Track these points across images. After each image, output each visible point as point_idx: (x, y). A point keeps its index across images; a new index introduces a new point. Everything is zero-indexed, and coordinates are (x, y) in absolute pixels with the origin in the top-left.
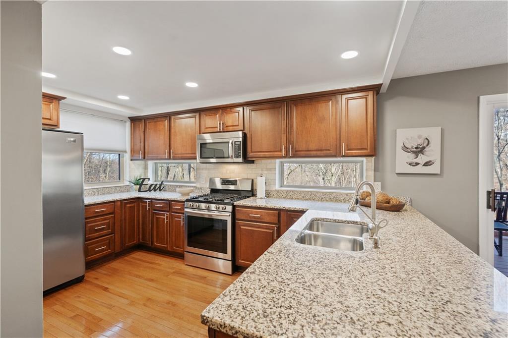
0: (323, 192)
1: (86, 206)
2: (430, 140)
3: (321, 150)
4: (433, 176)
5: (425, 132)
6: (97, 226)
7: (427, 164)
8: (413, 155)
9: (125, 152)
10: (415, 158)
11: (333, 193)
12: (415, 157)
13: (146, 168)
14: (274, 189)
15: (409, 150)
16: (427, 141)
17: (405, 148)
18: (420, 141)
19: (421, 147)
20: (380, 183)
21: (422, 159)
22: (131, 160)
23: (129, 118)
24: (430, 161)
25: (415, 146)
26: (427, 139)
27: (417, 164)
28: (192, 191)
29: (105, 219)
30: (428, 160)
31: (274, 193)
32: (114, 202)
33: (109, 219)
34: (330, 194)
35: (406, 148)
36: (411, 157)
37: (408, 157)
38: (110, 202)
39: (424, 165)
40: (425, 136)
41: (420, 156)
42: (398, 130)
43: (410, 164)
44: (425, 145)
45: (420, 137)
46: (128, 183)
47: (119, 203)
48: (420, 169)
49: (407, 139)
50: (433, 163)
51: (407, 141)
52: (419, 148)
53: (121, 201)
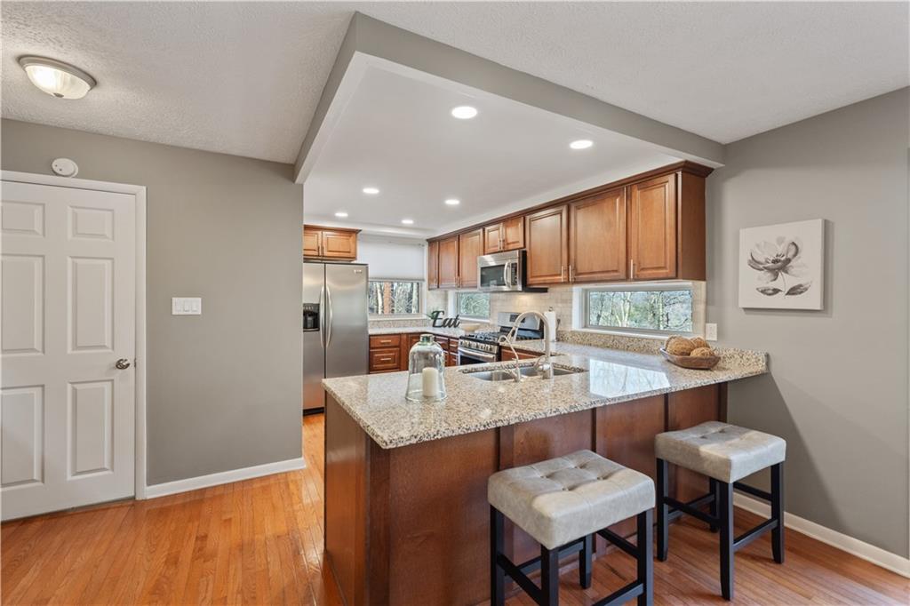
0: (629, 337)
1: (370, 336)
2: (799, 246)
3: (608, 272)
4: (809, 314)
5: (790, 231)
6: (383, 357)
7: (793, 291)
8: (769, 275)
9: (423, 280)
10: (772, 281)
11: (643, 339)
12: (773, 278)
13: (446, 299)
14: (569, 330)
15: (761, 266)
16: (793, 248)
17: (754, 263)
18: (781, 249)
19: (783, 259)
20: (715, 325)
21: (785, 282)
22: (429, 289)
23: (427, 240)
24: (801, 286)
25: (772, 259)
26: (794, 244)
27: (776, 291)
28: (478, 328)
29: (391, 352)
30: (795, 284)
31: (569, 335)
32: (400, 334)
33: (395, 352)
34: (640, 340)
35: (756, 261)
36: (765, 280)
37: (759, 279)
38: (395, 334)
39: (788, 293)
40: (789, 239)
41: (782, 275)
42: (741, 231)
43: (762, 292)
44: (790, 256)
45: (780, 241)
46: (425, 317)
47: (405, 337)
48: (780, 301)
49: (758, 246)
50: (806, 289)
51: (756, 249)
52: (780, 261)
53: (407, 334)
